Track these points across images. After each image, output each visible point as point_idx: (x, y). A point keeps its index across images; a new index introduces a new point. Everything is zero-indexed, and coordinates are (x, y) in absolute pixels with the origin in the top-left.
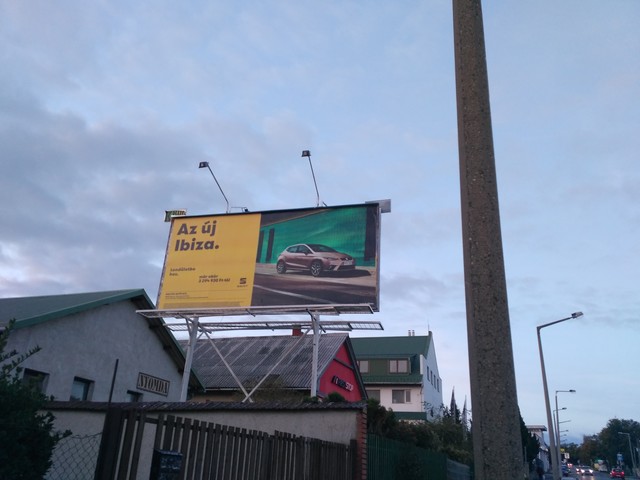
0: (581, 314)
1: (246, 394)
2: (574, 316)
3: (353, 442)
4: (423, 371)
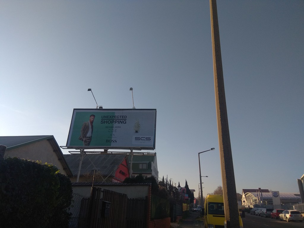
0: (214, 148)
1: (104, 179)
2: (212, 149)
3: (146, 197)
4: (152, 168)
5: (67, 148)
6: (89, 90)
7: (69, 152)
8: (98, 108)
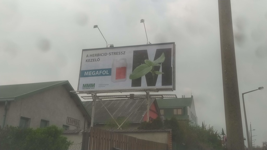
1: (119, 126)
4: (189, 114)
5: (78, 93)
6: (96, 27)
7: (82, 97)
8: (109, 47)
